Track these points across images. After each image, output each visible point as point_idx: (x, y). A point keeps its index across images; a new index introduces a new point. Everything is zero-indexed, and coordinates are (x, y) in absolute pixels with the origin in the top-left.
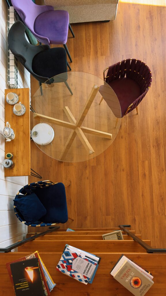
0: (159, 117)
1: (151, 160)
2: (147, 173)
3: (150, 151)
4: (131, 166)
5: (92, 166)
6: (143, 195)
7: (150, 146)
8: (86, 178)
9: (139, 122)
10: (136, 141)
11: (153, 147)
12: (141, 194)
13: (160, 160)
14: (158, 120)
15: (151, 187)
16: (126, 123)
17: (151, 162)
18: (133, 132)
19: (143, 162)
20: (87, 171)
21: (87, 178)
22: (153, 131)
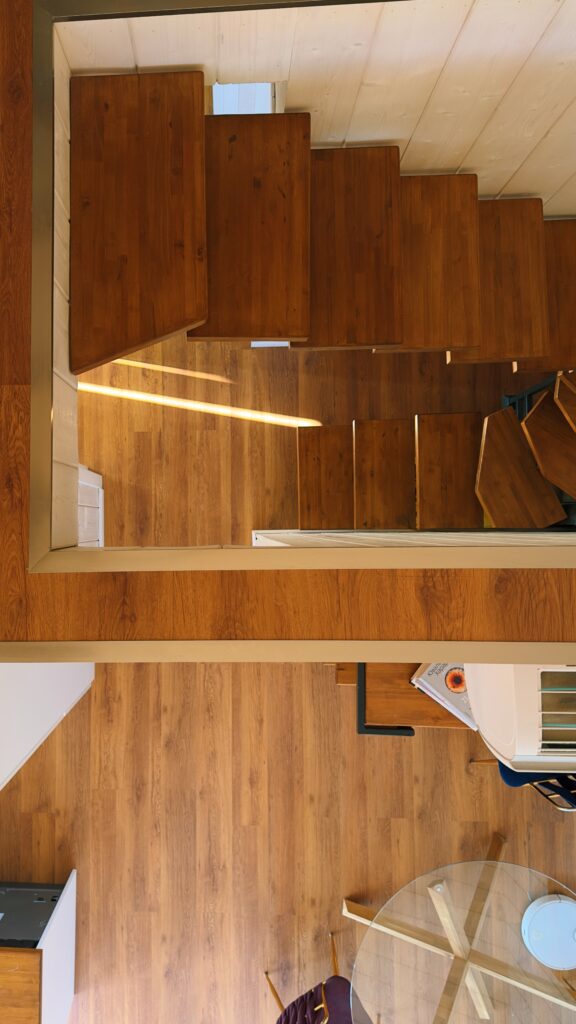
0: (204, 958)
1: (232, 827)
2: (245, 787)
3: (234, 856)
4: (290, 811)
5: (403, 817)
6: (261, 722)
7: (234, 869)
8: (421, 781)
9: (264, 946)
10: (274, 888)
11: (224, 866)
12: (265, 724)
13: (209, 824)
14: (207, 947)
15: (236, 746)
16: (299, 945)
17: (234, 821)
18: (279, 918)
19: (254, 822)
20: (417, 801)
21: (417, 780)
22: (223, 916)
